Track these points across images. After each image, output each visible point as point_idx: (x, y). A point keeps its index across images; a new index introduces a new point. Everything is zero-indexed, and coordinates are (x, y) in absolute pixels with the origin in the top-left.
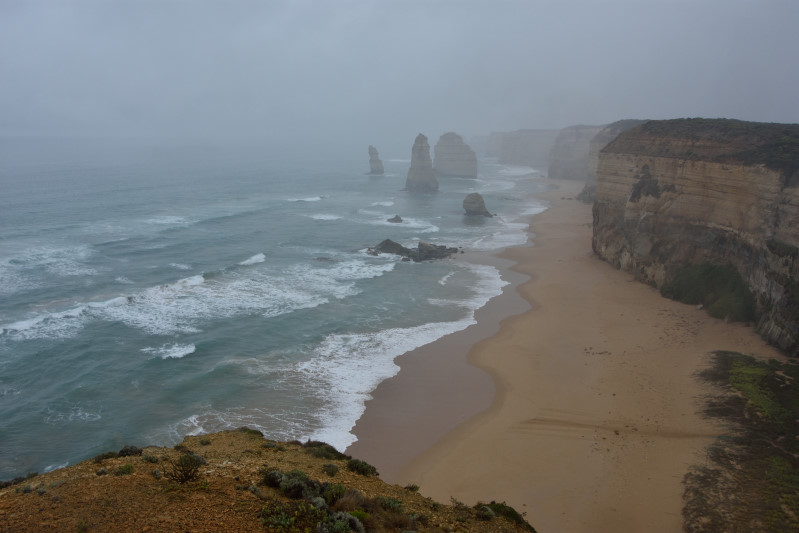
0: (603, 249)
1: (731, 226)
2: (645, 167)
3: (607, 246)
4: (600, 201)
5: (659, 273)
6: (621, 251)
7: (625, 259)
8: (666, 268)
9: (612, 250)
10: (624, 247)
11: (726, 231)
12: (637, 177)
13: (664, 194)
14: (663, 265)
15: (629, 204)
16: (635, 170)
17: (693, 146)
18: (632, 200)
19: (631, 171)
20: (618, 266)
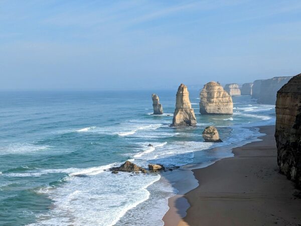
0: (282, 165)
3: (284, 163)
4: (279, 129)
6: (291, 166)
7: (293, 172)
9: (286, 165)
10: (292, 162)
15: (292, 131)
20: (289, 177)
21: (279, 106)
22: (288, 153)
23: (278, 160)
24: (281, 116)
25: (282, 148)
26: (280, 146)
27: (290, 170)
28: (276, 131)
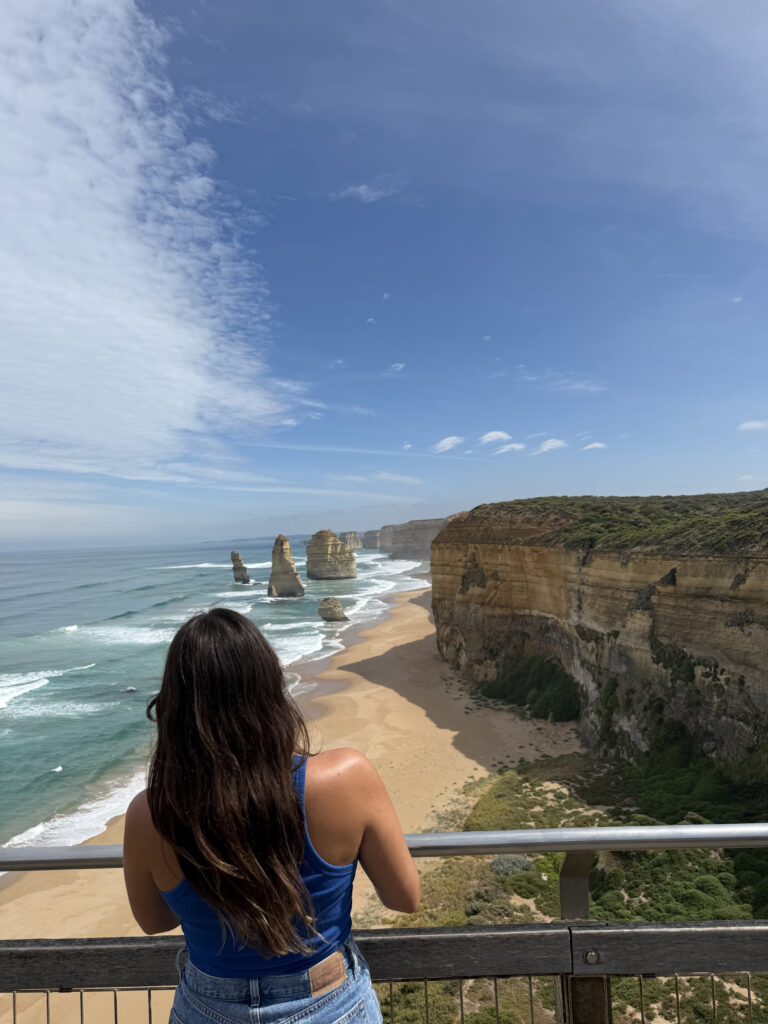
0: (445, 649)
1: (550, 613)
2: (474, 554)
3: (447, 645)
4: (437, 596)
5: (490, 671)
6: (458, 650)
7: (463, 659)
8: (497, 666)
9: (452, 649)
10: (461, 645)
11: (548, 619)
12: (465, 567)
13: (490, 583)
14: (494, 662)
15: (459, 597)
16: (464, 559)
17: (511, 529)
18: (463, 592)
19: (460, 561)
20: (458, 667)
21: (435, 563)
22: (453, 631)
23: (438, 643)
24: (440, 577)
25: (444, 623)
26: (441, 621)
27: (458, 657)
28: (434, 599)
